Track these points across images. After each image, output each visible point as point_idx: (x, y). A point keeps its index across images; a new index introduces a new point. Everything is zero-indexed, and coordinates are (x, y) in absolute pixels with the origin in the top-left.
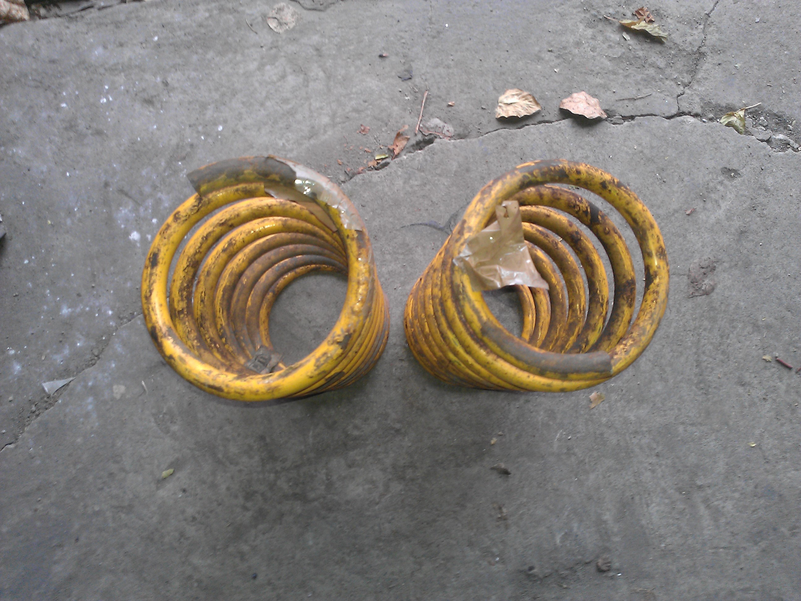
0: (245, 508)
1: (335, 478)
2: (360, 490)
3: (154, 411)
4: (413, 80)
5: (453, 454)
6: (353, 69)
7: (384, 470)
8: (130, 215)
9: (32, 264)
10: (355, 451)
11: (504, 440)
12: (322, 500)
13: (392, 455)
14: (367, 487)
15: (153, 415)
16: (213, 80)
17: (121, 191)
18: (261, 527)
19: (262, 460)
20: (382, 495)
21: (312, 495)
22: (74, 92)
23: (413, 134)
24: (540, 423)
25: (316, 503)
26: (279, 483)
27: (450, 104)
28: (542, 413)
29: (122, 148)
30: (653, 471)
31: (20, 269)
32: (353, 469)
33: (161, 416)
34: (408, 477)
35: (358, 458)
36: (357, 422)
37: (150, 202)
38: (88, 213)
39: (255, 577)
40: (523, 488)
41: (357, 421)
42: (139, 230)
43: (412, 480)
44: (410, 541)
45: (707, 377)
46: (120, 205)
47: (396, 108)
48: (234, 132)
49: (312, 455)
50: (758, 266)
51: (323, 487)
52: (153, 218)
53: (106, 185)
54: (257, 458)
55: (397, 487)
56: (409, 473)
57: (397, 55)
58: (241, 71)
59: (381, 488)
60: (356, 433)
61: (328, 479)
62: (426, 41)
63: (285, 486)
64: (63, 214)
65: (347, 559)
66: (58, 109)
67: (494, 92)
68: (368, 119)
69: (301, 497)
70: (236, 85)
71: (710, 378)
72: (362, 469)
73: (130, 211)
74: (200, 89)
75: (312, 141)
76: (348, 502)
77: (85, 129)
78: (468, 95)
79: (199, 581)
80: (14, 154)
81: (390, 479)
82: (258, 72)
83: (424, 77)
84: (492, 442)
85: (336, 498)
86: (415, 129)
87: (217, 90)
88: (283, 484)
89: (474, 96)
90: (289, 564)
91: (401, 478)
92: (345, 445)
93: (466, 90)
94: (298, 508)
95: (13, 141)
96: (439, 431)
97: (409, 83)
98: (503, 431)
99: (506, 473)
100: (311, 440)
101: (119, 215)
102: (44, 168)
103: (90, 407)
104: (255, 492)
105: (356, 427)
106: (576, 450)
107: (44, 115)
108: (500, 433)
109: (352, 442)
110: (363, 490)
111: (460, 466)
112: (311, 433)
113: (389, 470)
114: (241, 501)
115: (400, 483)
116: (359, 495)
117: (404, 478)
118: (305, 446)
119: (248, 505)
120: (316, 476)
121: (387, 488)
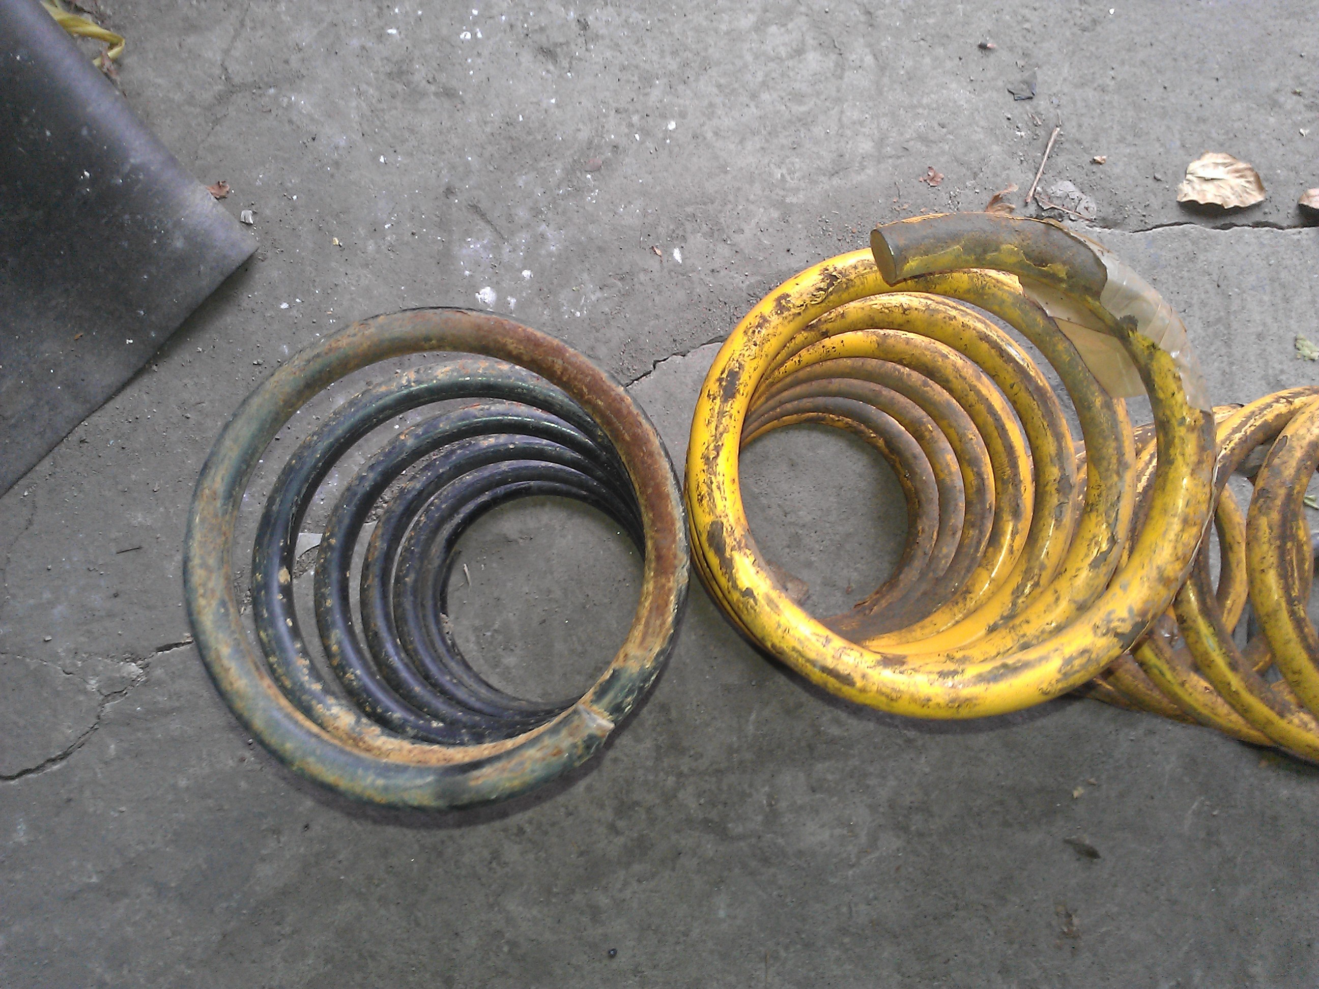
0: (613, 829)
1: (783, 805)
2: (825, 835)
3: (477, 623)
4: (1035, 102)
5: (1001, 803)
6: (927, 60)
7: (873, 808)
8: (484, 255)
9: (294, 312)
10: (827, 764)
11: (1097, 794)
12: (753, 841)
13: (892, 783)
14: (838, 831)
15: (476, 629)
16: (671, 34)
17: (475, 208)
18: (637, 868)
19: (658, 747)
20: (863, 852)
21: (736, 828)
22: (415, 11)
23: (1022, 203)
24: (1167, 777)
25: (742, 844)
26: (681, 795)
27: (1097, 158)
28: (1173, 758)
29: (488, 129)
31: (271, 317)
32: (818, 796)
33: (488, 634)
34: (913, 828)
35: (830, 777)
37: (523, 238)
38: (407, 237)
39: (613, 954)
40: (1115, 886)
42: (496, 286)
43: (921, 835)
44: (899, 944)
46: (468, 233)
47: (995, 148)
48: (695, 137)
49: (748, 756)
51: (760, 818)
52: (525, 268)
53: (449, 191)
54: (648, 743)
55: (890, 843)
56: (917, 822)
57: (1011, 49)
58: (724, 27)
59: (863, 839)
60: (835, 731)
61: (770, 805)
62: (1068, 34)
63: (692, 804)
64: (362, 232)
65: (783, 954)
66: (381, 37)
67: (1181, 152)
68: (943, 159)
69: (719, 830)
70: (711, 50)
72: (835, 799)
73: (484, 247)
74: (644, 45)
75: (836, 181)
76: (800, 853)
77: (424, 82)
78: (1133, 150)
79: (513, 944)
80: (290, 105)
81: (880, 826)
82: (754, 36)
83: (1054, 99)
84: (1076, 794)
85: (780, 841)
86: (1027, 195)
87: (675, 53)
88: (688, 797)
89: (1142, 154)
90: (677, 943)
91: (901, 828)
92: (811, 748)
93: (1130, 138)
94: (710, 846)
95: (294, 80)
96: (983, 755)
97: (1027, 106)
98: (1098, 778)
99: (1092, 854)
100: (751, 729)
101: (464, 251)
102: (342, 141)
104: (637, 803)
106: (1223, 838)
107: (355, 43)
108: (1092, 780)
109: (824, 746)
110: (832, 836)
111: (1010, 825)
112: (753, 716)
113: (881, 810)
114: (608, 814)
115: (898, 837)
116: (823, 845)
117: (906, 829)
118: (739, 738)
119: (620, 824)
120: (750, 795)
121: (873, 842)
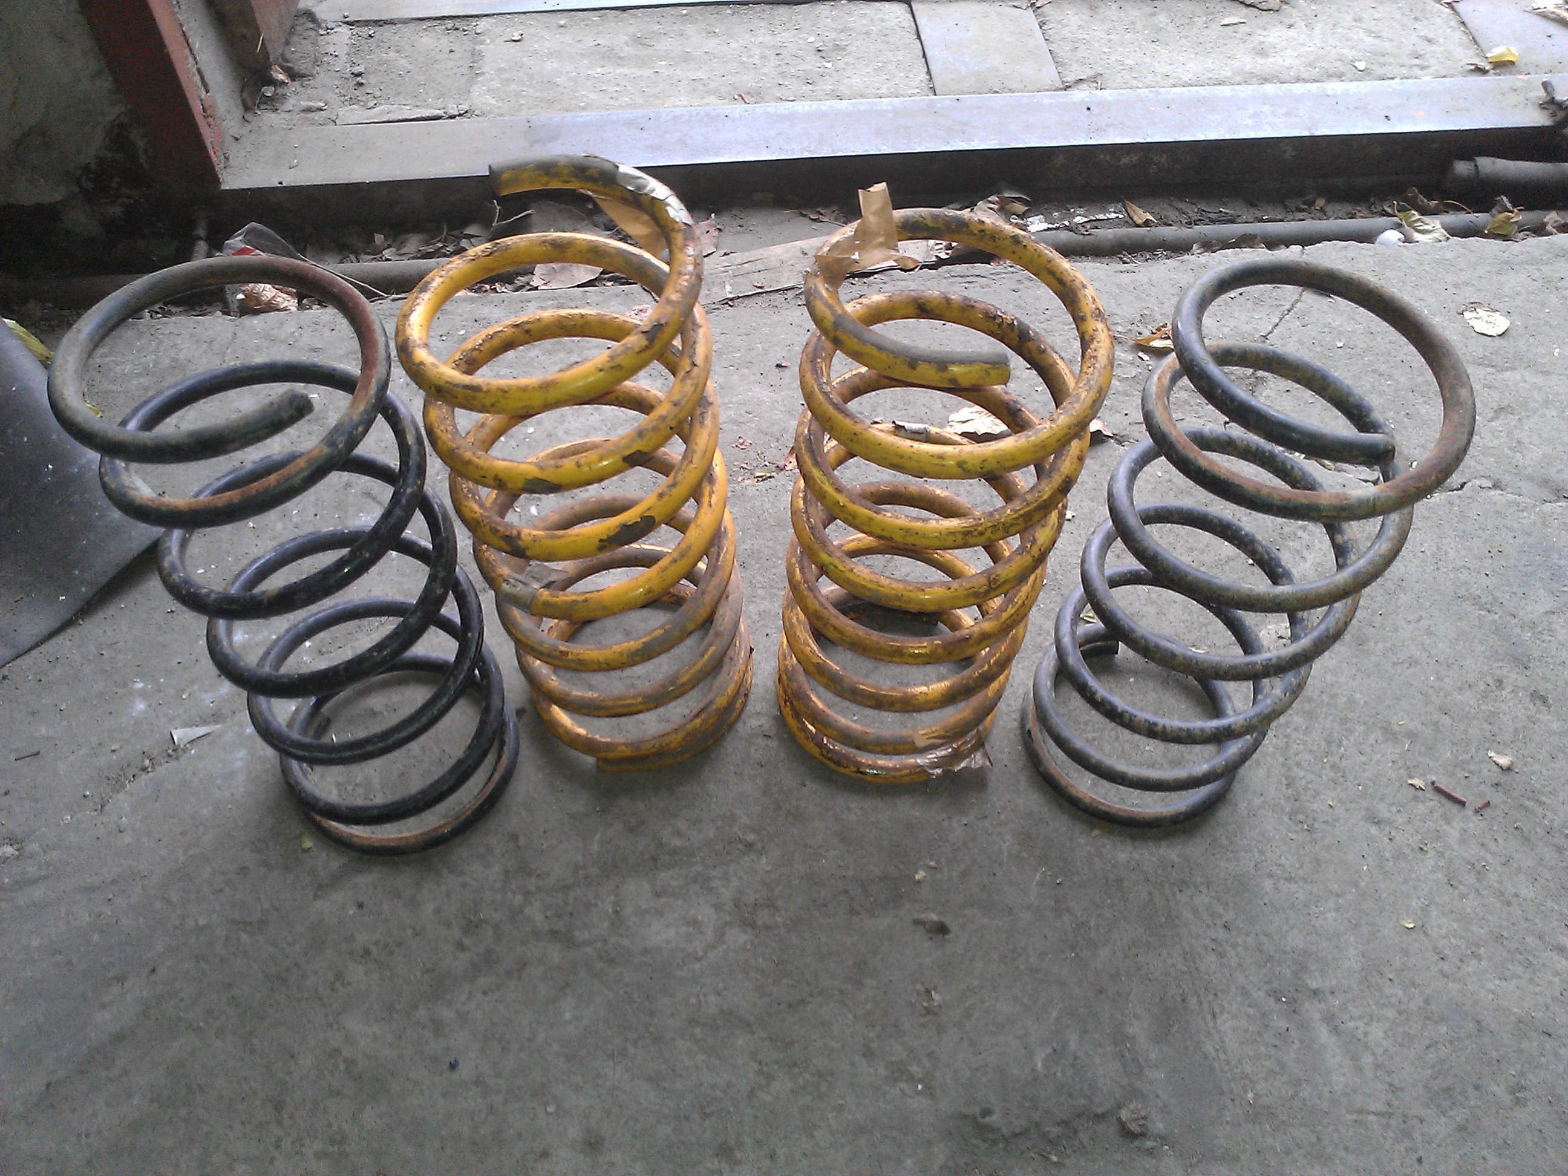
0: (461, 947)
1: (628, 910)
2: (671, 933)
5: (846, 892)
7: (718, 907)
9: (209, 575)
10: (670, 872)
11: (939, 876)
12: (599, 945)
13: (735, 883)
14: (683, 930)
17: (369, 495)
18: (483, 981)
19: (507, 872)
20: (710, 947)
21: (582, 935)
24: (1006, 854)
25: (588, 950)
26: (528, 911)
28: (1008, 837)
30: (1221, 955)
32: (663, 900)
34: (760, 922)
35: (674, 883)
36: (681, 824)
38: (311, 517)
39: (453, 1066)
40: (972, 960)
41: (679, 824)
43: (768, 928)
44: (753, 1033)
45: (1308, 805)
46: (361, 510)
49: (594, 871)
50: (1380, 645)
51: (606, 924)
53: (348, 485)
54: (497, 868)
55: (738, 937)
56: (763, 917)
59: (709, 934)
60: (677, 842)
61: (616, 912)
63: (538, 917)
65: (631, 1050)
67: (943, 410)
68: (751, 433)
69: (563, 938)
71: (1315, 806)
72: (680, 902)
76: (646, 951)
79: (351, 1063)
81: (726, 923)
84: (917, 877)
85: (626, 942)
88: (535, 913)
89: (912, 414)
90: (521, 1050)
91: (749, 924)
92: (654, 859)
93: (901, 406)
94: (555, 954)
96: (823, 851)
98: (938, 862)
99: (941, 929)
100: (595, 847)
103: (239, 764)
104: (485, 921)
105: (678, 833)
106: (1072, 904)
108: (932, 863)
109: (667, 856)
110: (677, 933)
111: (858, 913)
112: (598, 836)
113: (726, 908)
114: (456, 933)
115: (746, 932)
116: (668, 942)
117: (753, 925)
118: (584, 857)
119: (467, 941)
120: (596, 905)
121: (720, 936)
